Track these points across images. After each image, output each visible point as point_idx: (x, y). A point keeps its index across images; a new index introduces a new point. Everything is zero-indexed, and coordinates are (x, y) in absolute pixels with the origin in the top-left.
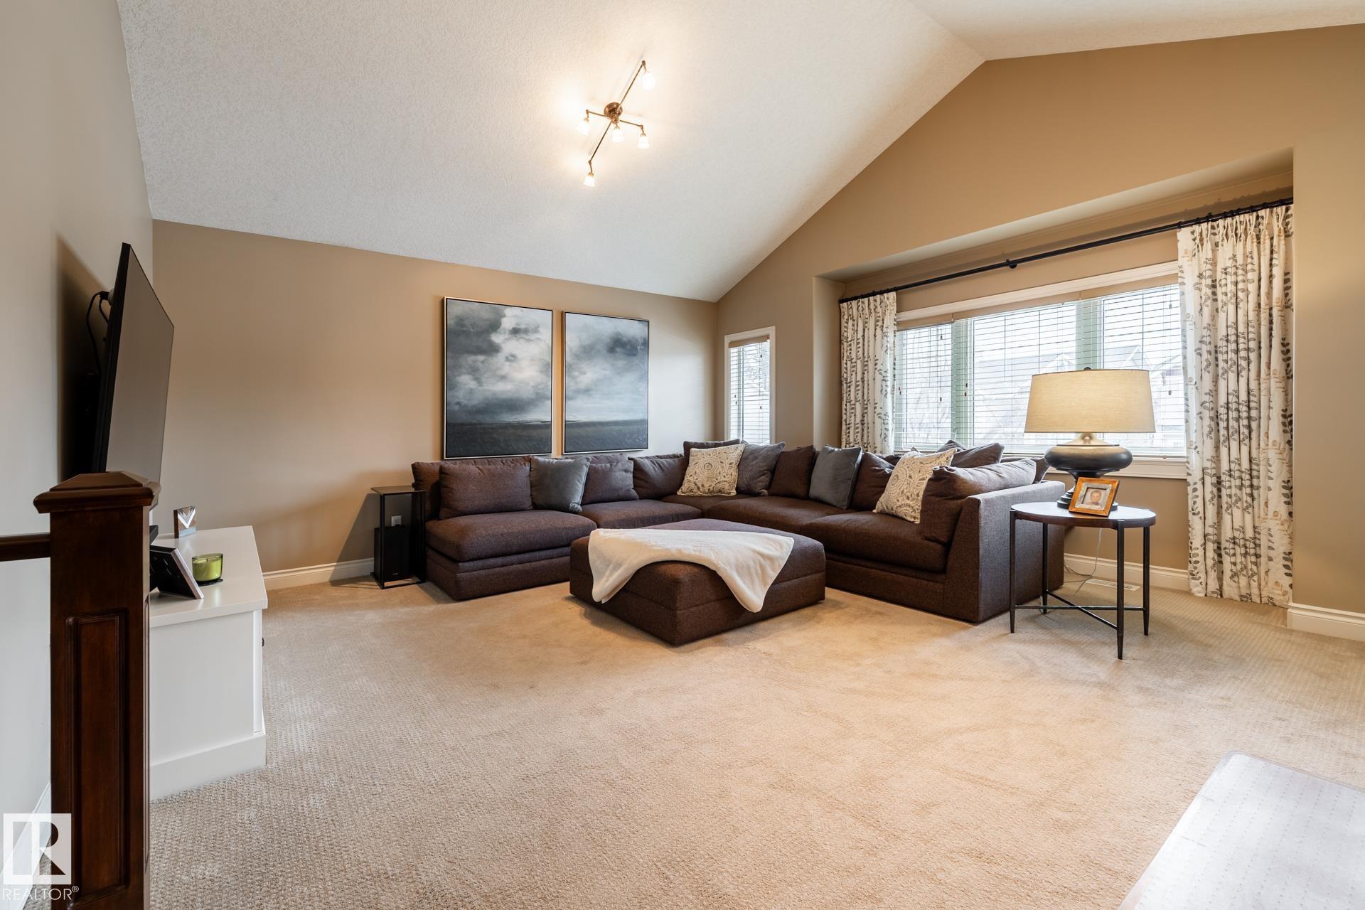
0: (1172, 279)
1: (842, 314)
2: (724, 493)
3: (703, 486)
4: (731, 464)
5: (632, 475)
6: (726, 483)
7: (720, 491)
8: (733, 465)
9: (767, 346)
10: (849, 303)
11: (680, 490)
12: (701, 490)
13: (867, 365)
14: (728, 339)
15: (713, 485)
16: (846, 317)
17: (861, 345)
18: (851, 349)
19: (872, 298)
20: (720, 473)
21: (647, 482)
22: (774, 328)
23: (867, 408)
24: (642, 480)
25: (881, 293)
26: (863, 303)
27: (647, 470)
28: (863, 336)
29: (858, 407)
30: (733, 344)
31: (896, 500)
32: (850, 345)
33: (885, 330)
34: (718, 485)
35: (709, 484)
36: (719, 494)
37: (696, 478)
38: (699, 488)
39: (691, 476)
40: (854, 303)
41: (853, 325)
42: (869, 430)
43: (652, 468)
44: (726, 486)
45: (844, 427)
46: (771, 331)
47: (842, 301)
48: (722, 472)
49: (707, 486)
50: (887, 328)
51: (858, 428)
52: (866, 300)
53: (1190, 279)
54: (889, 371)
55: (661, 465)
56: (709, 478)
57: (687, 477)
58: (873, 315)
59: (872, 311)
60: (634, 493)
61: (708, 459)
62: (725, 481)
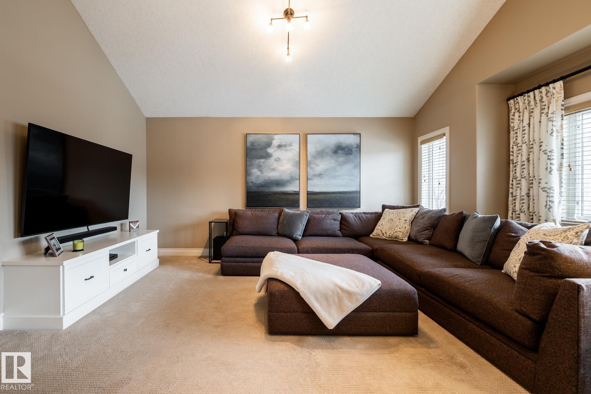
1: (510, 109)
2: (399, 239)
3: (386, 233)
4: (406, 220)
5: (339, 223)
6: (400, 233)
7: (396, 238)
8: (407, 222)
9: (444, 140)
10: (515, 99)
11: (372, 234)
12: (385, 235)
13: (532, 148)
14: (420, 139)
15: (392, 233)
16: (513, 111)
17: (526, 132)
18: (517, 136)
19: (537, 92)
20: (397, 226)
21: (349, 227)
22: (448, 128)
23: (532, 183)
24: (346, 226)
25: (547, 85)
26: (529, 96)
27: (349, 220)
28: (529, 124)
29: (524, 182)
30: (423, 142)
31: (513, 266)
32: (516, 133)
33: (550, 115)
34: (395, 233)
35: (390, 232)
36: (396, 239)
37: (382, 227)
38: (383, 234)
39: (379, 226)
40: (520, 99)
41: (519, 116)
43: (353, 219)
44: (400, 235)
45: (510, 199)
46: (446, 130)
47: (509, 99)
48: (398, 225)
49: (388, 233)
50: (553, 113)
51: (523, 199)
52: (531, 94)
54: (555, 151)
55: (361, 218)
56: (390, 229)
57: (377, 227)
58: (539, 105)
59: (538, 101)
60: (339, 233)
61: (392, 216)
62: (399, 231)
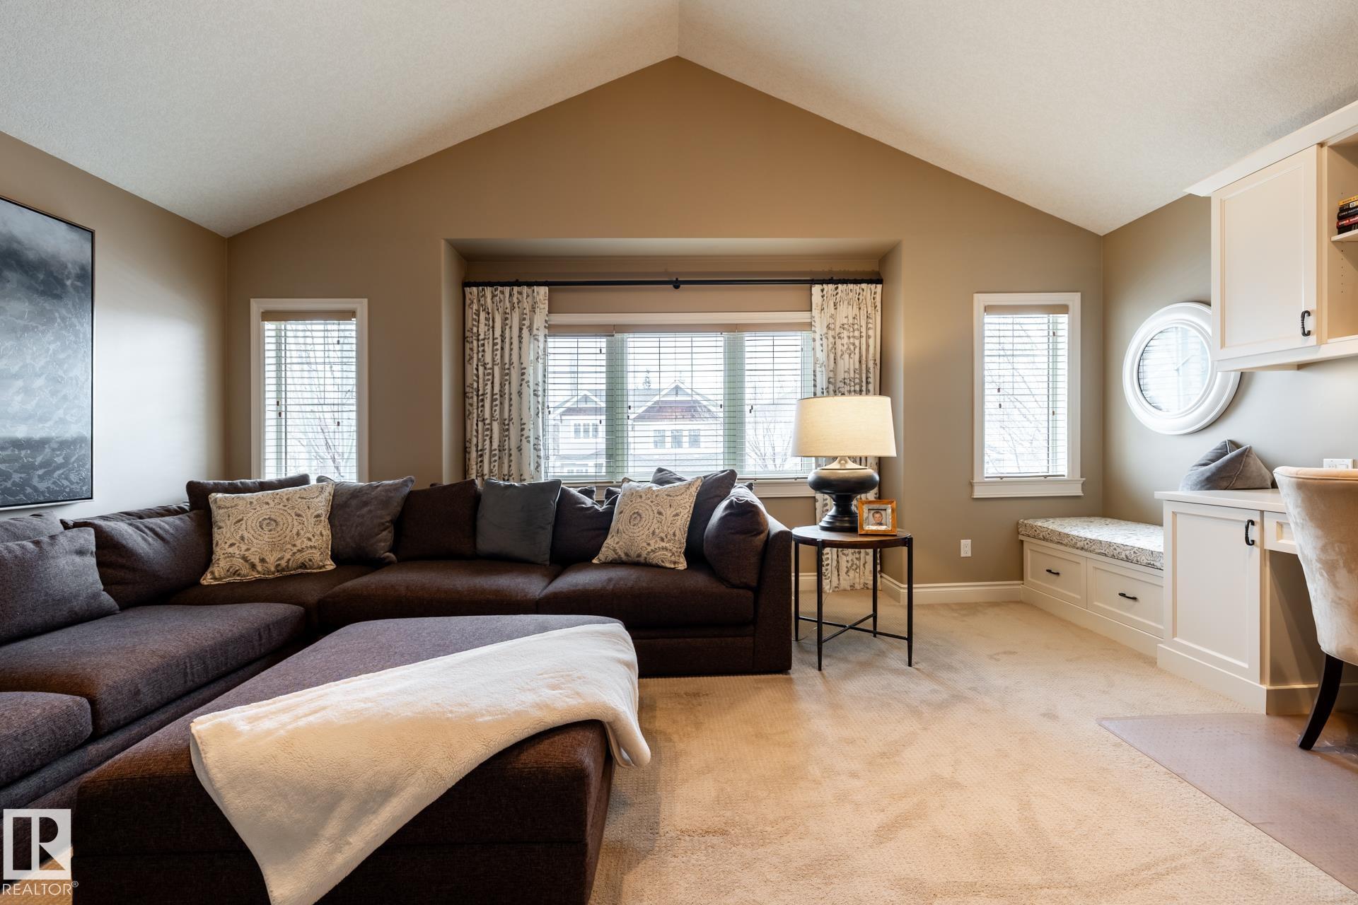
0: (809, 326)
1: (468, 302)
2: (311, 568)
3: (263, 561)
4: (318, 516)
5: (93, 561)
6: (314, 551)
7: (303, 566)
8: (322, 518)
9: (350, 327)
10: (481, 288)
11: (209, 576)
12: (260, 568)
13: (507, 374)
14: (257, 306)
15: (288, 556)
16: (475, 307)
17: (499, 347)
18: (484, 351)
19: (516, 289)
20: (298, 534)
21: (134, 570)
22: (365, 301)
23: (508, 430)
24: (123, 567)
25: (530, 284)
26: (502, 292)
27: (130, 544)
28: (503, 336)
29: (496, 426)
30: (269, 316)
32: (483, 345)
33: (535, 332)
34: (298, 556)
35: (277, 555)
36: (300, 571)
37: (244, 547)
38: (253, 566)
39: (232, 545)
40: (488, 291)
41: (487, 319)
42: (512, 458)
43: (140, 538)
44: (317, 556)
45: (474, 455)
46: (361, 305)
47: (467, 284)
48: (302, 532)
49: (272, 559)
50: (538, 329)
51: (495, 455)
52: (507, 290)
53: (819, 328)
54: (540, 385)
55: (158, 530)
56: (273, 546)
57: (219, 552)
58: (517, 309)
59: (516, 305)
60: (107, 600)
61: (265, 511)
62: (311, 547)
